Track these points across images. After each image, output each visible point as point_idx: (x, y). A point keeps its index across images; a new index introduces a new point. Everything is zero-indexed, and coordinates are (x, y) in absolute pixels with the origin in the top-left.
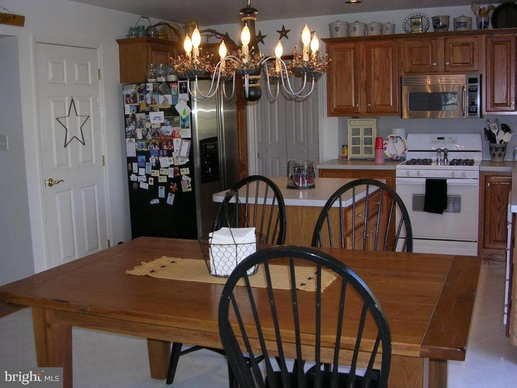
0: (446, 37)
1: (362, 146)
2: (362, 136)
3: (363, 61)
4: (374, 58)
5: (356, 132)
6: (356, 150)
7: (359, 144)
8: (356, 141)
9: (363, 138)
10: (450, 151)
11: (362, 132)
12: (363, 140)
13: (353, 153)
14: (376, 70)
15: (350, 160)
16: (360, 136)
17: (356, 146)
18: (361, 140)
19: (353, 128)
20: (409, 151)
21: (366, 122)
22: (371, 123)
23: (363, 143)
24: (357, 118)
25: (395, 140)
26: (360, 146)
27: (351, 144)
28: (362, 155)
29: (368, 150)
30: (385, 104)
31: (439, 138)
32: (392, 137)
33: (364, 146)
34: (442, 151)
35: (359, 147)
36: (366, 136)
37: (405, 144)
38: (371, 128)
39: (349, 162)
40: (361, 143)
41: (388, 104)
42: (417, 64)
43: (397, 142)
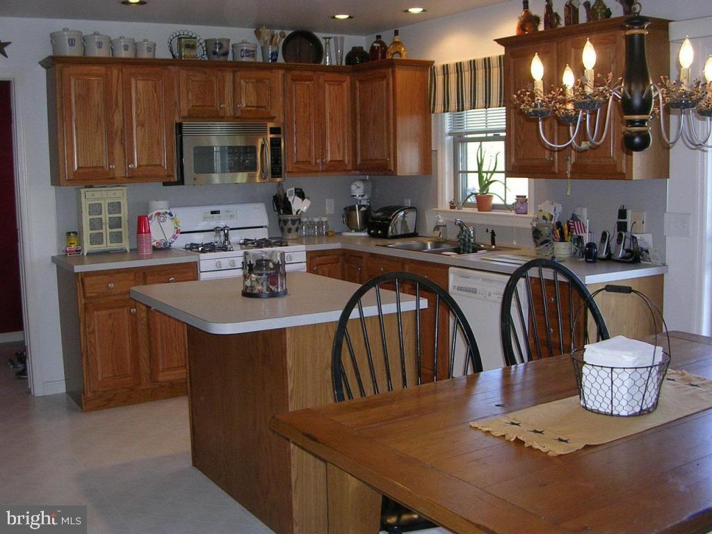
0: (236, 69)
1: (106, 231)
2: (105, 216)
3: (117, 96)
4: (137, 94)
5: (95, 209)
6: (97, 239)
7: (102, 229)
8: (97, 224)
9: (107, 219)
10: (231, 229)
11: (105, 209)
12: (108, 221)
13: (91, 243)
14: (139, 111)
15: (87, 254)
16: (102, 216)
17: (96, 231)
18: (104, 221)
19: (90, 203)
20: (182, 233)
21: (111, 194)
22: (119, 194)
23: (108, 226)
24: (92, 187)
25: (162, 219)
26: (103, 231)
27: (89, 228)
28: (107, 245)
29: (117, 238)
30: (154, 163)
31: (213, 213)
32: (158, 214)
33: (109, 230)
34: (222, 230)
35: (102, 233)
36: (111, 216)
37: (177, 223)
38: (119, 203)
39: (86, 258)
40: (104, 226)
41: (158, 163)
42: (198, 104)
43: (164, 221)
